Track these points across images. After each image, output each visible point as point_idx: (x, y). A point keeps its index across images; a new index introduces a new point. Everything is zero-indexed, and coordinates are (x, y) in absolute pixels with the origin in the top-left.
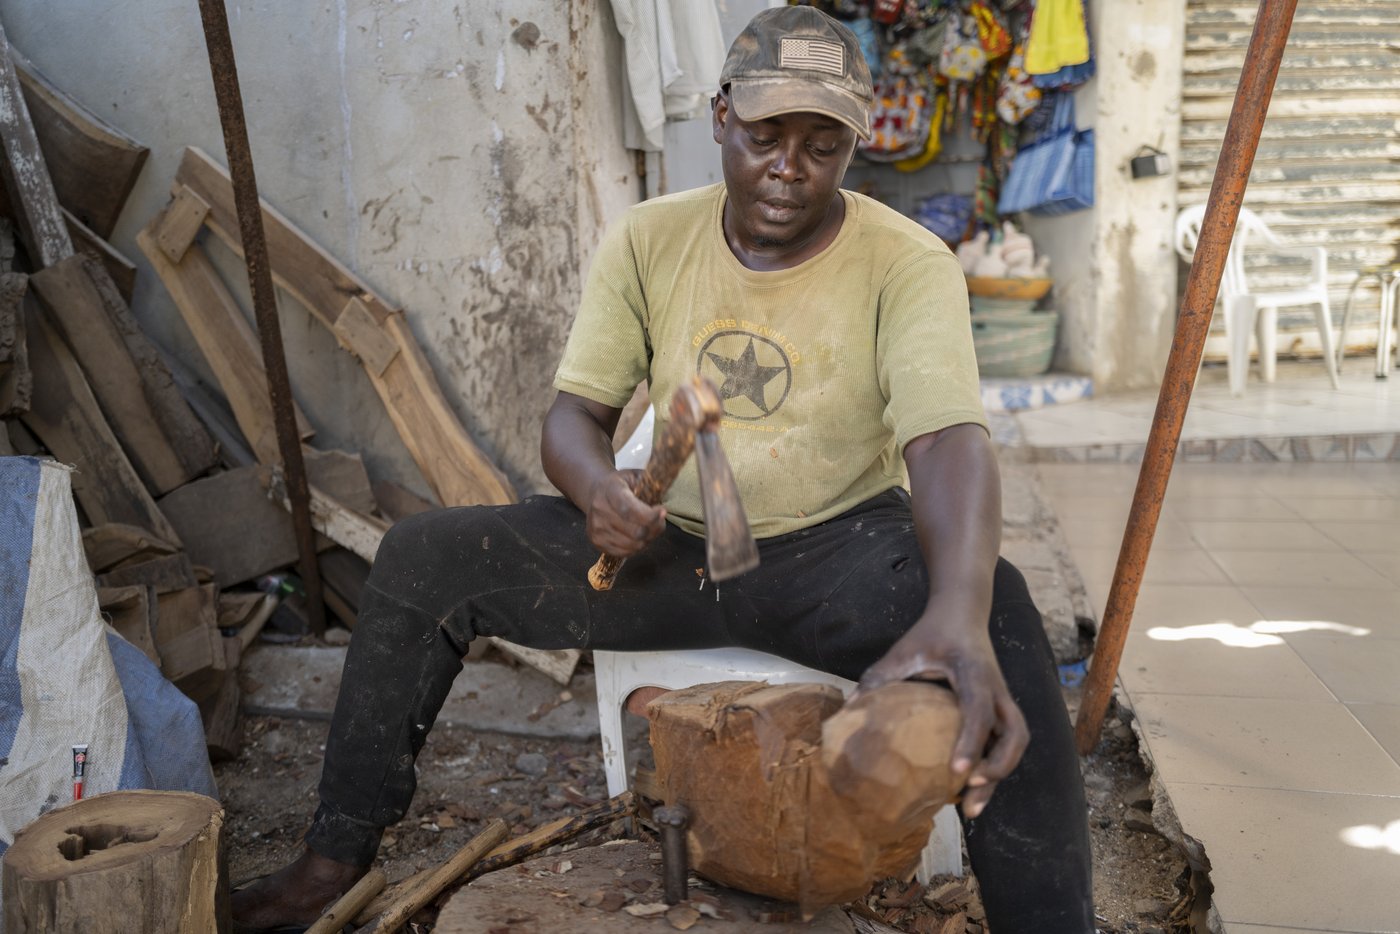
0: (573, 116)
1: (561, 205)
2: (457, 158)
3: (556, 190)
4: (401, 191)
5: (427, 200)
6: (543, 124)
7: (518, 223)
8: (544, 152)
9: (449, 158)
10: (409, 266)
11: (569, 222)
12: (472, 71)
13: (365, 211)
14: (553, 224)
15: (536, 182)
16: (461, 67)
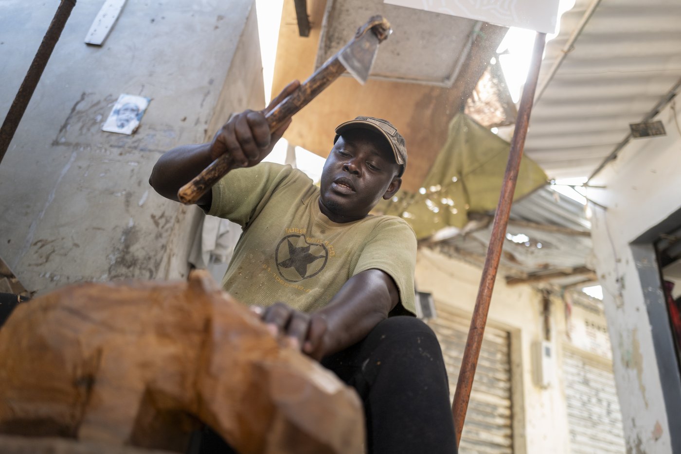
0: (174, 225)
1: (152, 261)
2: (103, 230)
3: (152, 254)
4: (63, 239)
5: (76, 245)
6: (157, 224)
7: (124, 265)
8: (153, 236)
9: (99, 229)
10: (48, 275)
11: (153, 269)
12: (129, 195)
13: (36, 244)
14: (144, 269)
15: (143, 248)
16: (124, 193)
